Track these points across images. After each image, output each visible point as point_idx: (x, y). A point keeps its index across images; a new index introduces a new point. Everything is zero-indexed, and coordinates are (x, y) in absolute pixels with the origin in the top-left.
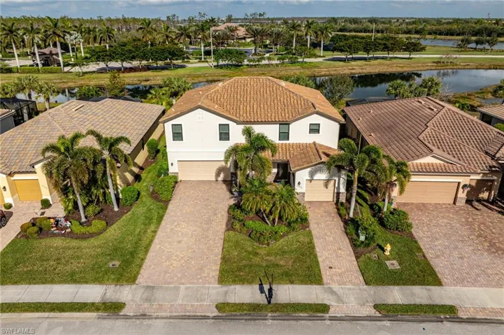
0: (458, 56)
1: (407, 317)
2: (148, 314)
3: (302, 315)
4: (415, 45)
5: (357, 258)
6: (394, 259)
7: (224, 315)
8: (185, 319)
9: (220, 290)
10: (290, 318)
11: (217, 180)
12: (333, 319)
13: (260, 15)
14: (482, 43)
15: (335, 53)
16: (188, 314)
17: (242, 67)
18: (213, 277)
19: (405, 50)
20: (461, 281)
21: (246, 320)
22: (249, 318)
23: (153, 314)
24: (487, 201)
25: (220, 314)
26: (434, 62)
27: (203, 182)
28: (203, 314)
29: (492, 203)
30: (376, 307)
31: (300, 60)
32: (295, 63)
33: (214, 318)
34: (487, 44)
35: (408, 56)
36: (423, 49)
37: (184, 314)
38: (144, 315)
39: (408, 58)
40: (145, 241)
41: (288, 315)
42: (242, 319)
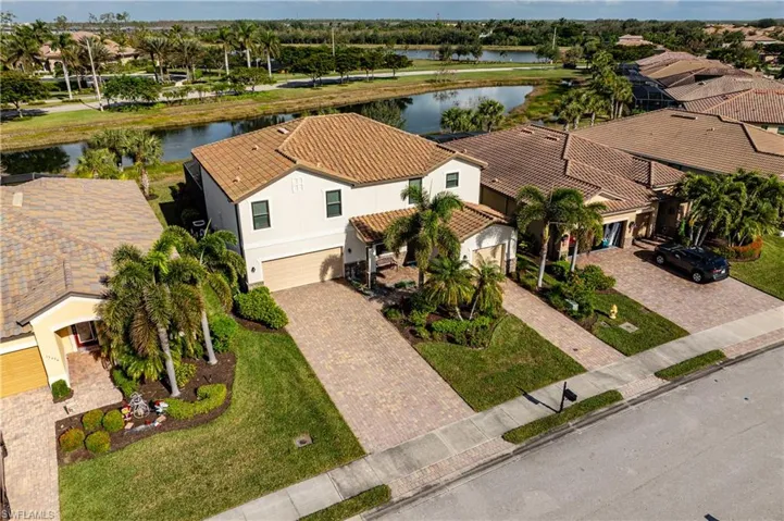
0: (454, 71)
1: (692, 375)
2: (432, 484)
3: (601, 410)
4: (398, 58)
5: (590, 330)
6: (624, 321)
7: (524, 444)
8: (484, 469)
9: (486, 418)
10: (593, 419)
11: (323, 281)
12: (634, 402)
13: (119, 17)
14: (465, 53)
15: (297, 75)
16: (481, 462)
17: (156, 107)
18: (460, 406)
19: (387, 66)
20: (699, 325)
21: (552, 440)
22: (552, 436)
23: (438, 481)
24: (646, 237)
25: (518, 446)
26: (427, 82)
27: (304, 288)
28: (499, 454)
29: (651, 239)
30: (658, 375)
31: (249, 88)
32: (241, 93)
33: (516, 453)
34: (471, 54)
35: (391, 75)
36: (409, 63)
37: (476, 464)
38: (428, 488)
39: (392, 78)
40: (314, 393)
41: (589, 417)
42: (549, 441)
